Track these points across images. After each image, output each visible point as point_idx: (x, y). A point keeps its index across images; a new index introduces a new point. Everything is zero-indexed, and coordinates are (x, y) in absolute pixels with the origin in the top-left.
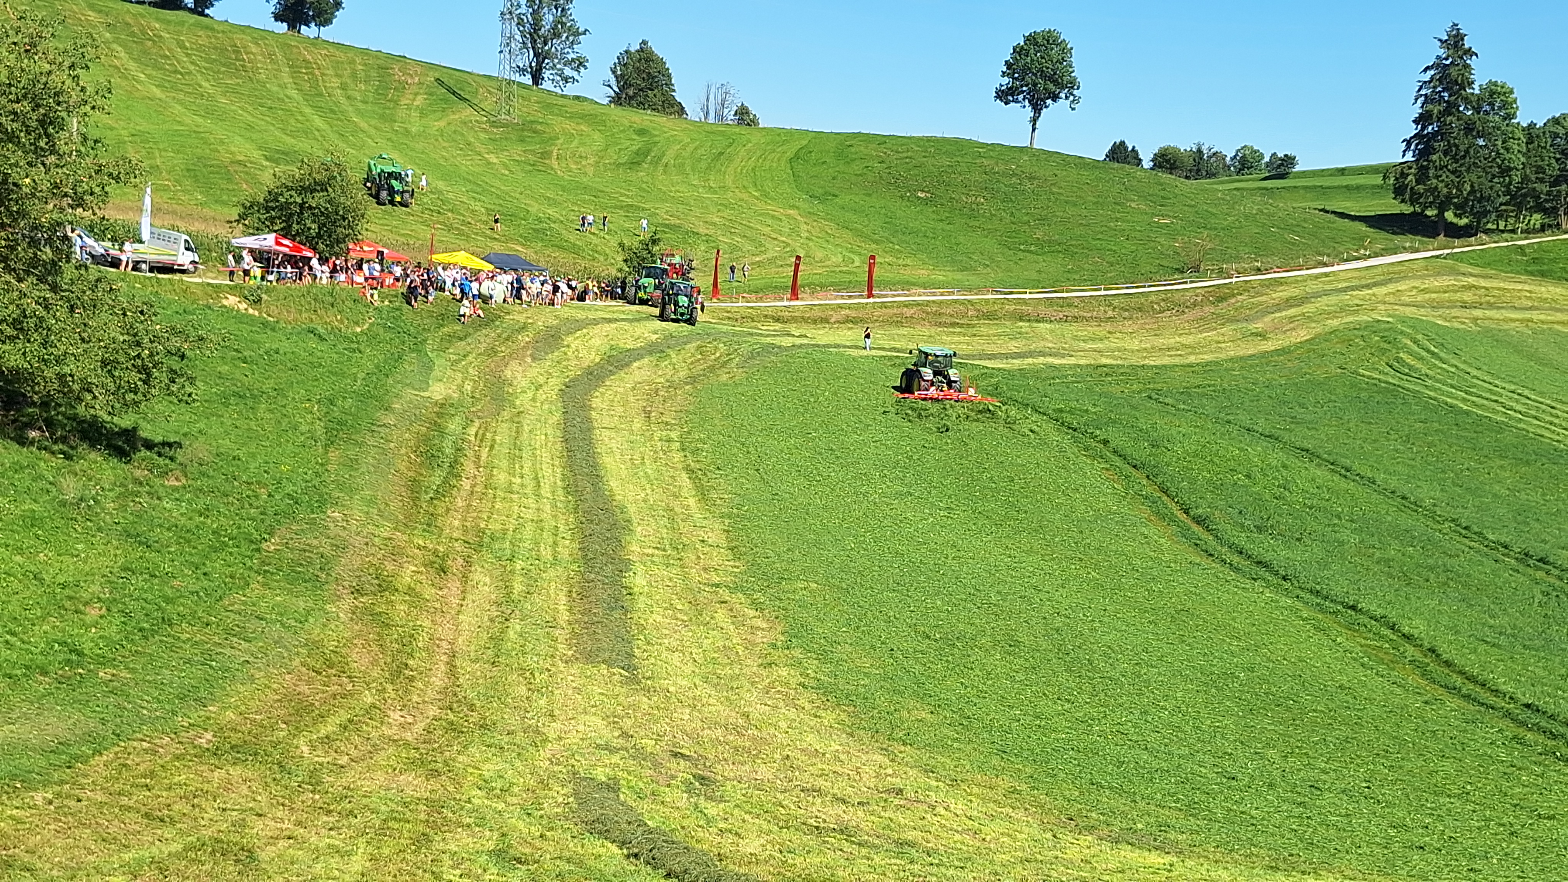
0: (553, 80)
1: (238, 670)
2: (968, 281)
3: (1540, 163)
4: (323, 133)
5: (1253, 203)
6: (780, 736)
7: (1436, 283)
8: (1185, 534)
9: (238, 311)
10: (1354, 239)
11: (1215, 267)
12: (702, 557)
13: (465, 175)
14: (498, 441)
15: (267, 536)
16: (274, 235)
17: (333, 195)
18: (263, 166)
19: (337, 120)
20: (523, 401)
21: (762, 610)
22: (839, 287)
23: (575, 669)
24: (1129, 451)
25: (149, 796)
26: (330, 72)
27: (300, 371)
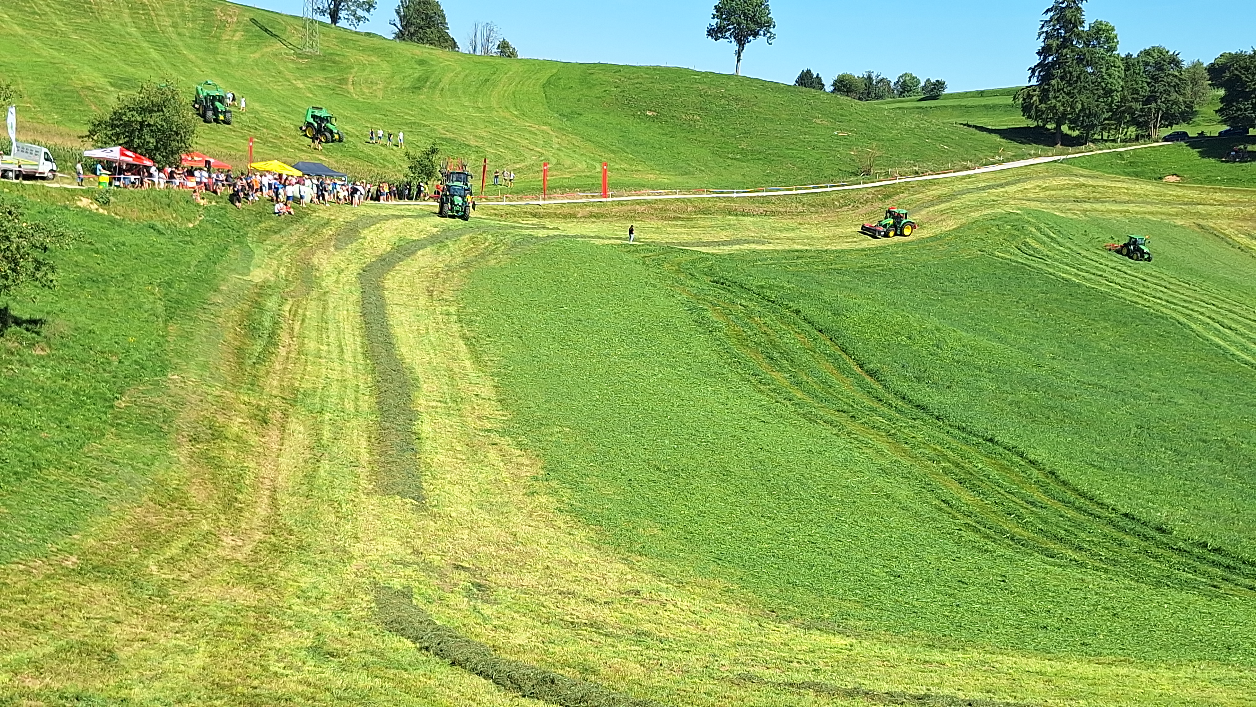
0: (348, 19)
1: (97, 505)
2: (688, 183)
3: (1135, 86)
4: (158, 63)
5: (912, 119)
6: (541, 551)
7: (1055, 183)
8: (861, 384)
9: (90, 211)
10: (991, 147)
11: (883, 171)
12: (477, 408)
13: (276, 97)
14: (308, 316)
15: (118, 396)
16: (120, 147)
17: (168, 114)
18: (107, 90)
19: (170, 52)
20: (328, 283)
21: (526, 450)
22: (583, 188)
23: (375, 500)
24: (816, 319)
25: (26, 609)
26: (164, 13)
27: (143, 260)
